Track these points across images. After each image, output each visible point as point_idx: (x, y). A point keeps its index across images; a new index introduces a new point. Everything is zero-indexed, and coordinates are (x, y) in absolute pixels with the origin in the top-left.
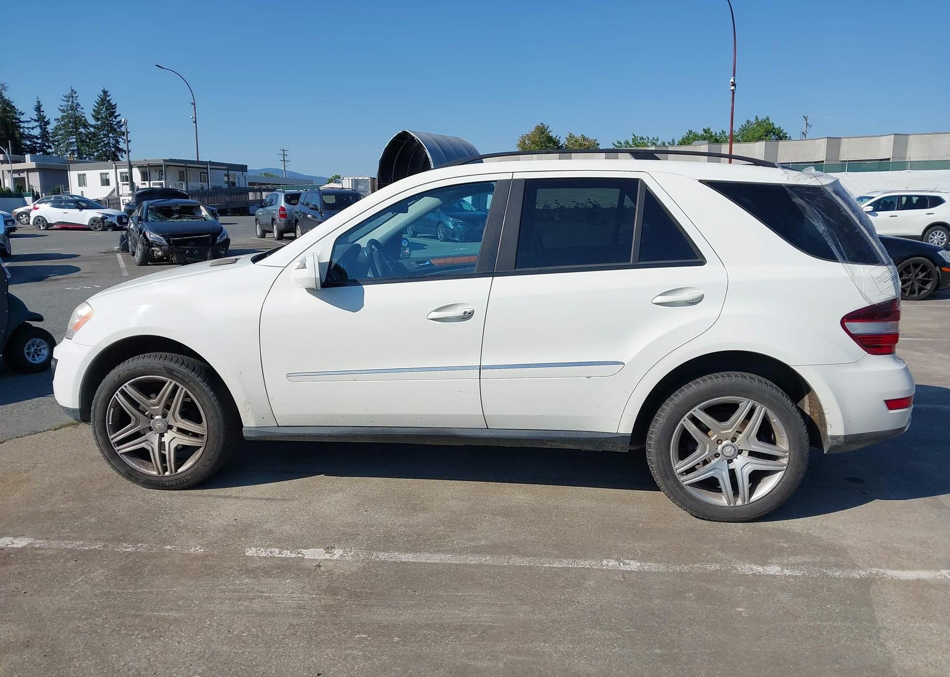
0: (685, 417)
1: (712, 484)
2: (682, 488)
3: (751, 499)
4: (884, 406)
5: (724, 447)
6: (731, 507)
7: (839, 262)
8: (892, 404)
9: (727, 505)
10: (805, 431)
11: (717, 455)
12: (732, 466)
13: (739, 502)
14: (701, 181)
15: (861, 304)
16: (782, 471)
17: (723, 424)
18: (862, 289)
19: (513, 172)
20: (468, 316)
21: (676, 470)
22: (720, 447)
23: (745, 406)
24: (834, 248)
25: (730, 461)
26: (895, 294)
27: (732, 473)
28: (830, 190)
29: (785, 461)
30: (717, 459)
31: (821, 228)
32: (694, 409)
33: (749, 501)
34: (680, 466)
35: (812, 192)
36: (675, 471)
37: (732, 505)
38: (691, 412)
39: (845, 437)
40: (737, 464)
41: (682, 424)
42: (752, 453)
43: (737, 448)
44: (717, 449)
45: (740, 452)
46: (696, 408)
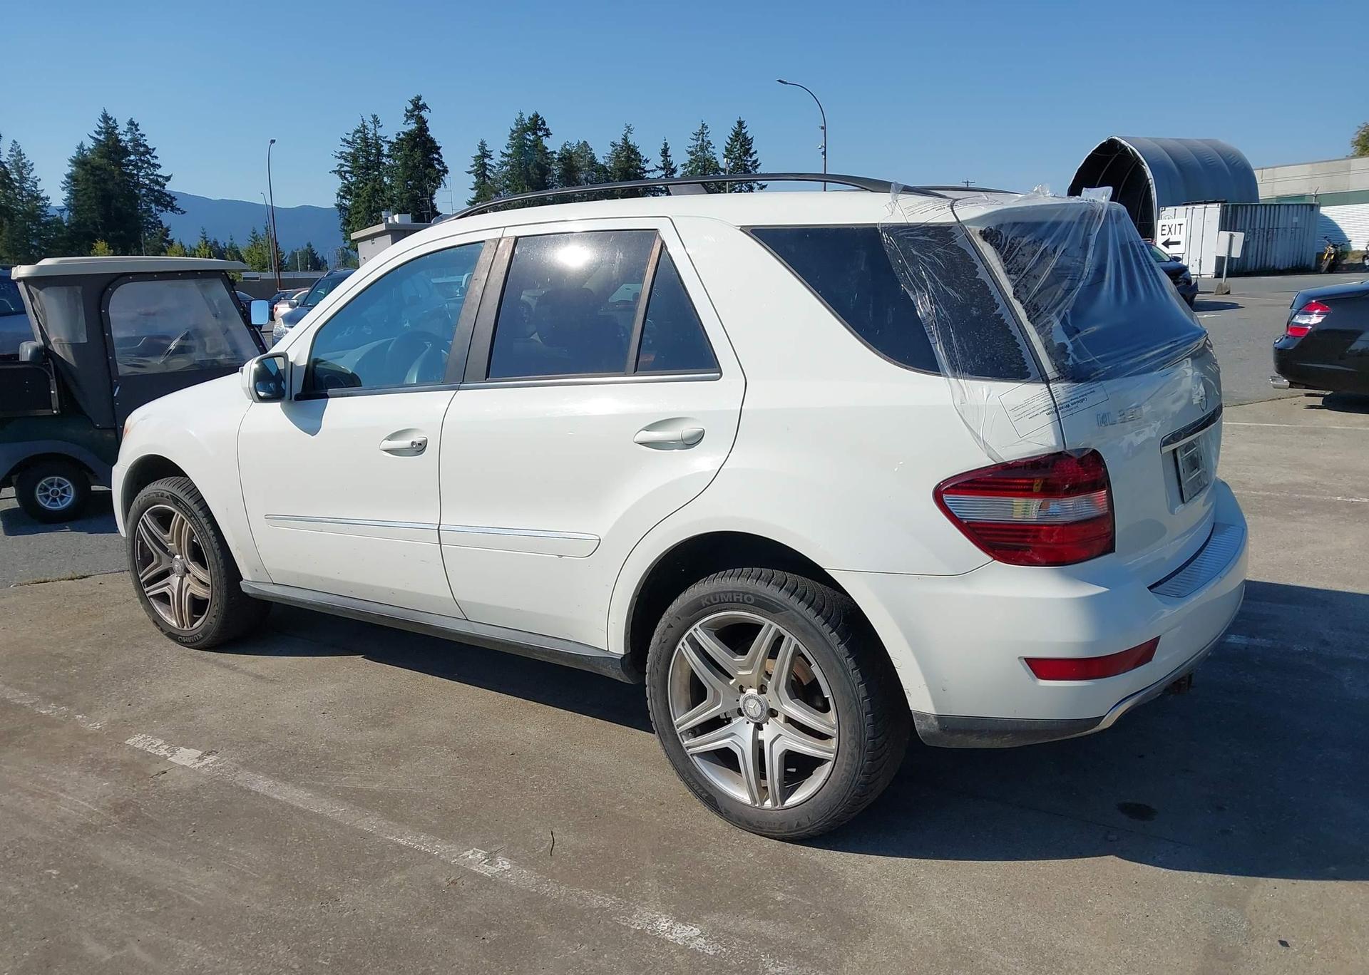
0: (684, 640)
1: (726, 758)
2: (686, 759)
3: (787, 802)
4: (1025, 673)
5: (746, 699)
6: (756, 808)
8: (1043, 668)
9: (750, 803)
10: (863, 693)
11: (740, 713)
12: (759, 736)
13: (768, 804)
14: (742, 228)
15: (978, 460)
16: (830, 761)
17: (740, 659)
18: (979, 428)
19: (505, 227)
20: (420, 448)
21: (678, 726)
22: (742, 697)
23: (770, 628)
25: (759, 727)
26: (1054, 444)
27: (759, 748)
28: (974, 230)
29: (833, 744)
30: (741, 718)
31: (923, 307)
32: (694, 627)
33: (783, 803)
34: (685, 720)
35: (930, 237)
36: (676, 727)
37: (757, 805)
38: (691, 631)
39: (940, 718)
40: (766, 735)
41: (680, 649)
42: (789, 720)
43: (768, 706)
44: (738, 700)
45: (773, 713)
46: (697, 626)
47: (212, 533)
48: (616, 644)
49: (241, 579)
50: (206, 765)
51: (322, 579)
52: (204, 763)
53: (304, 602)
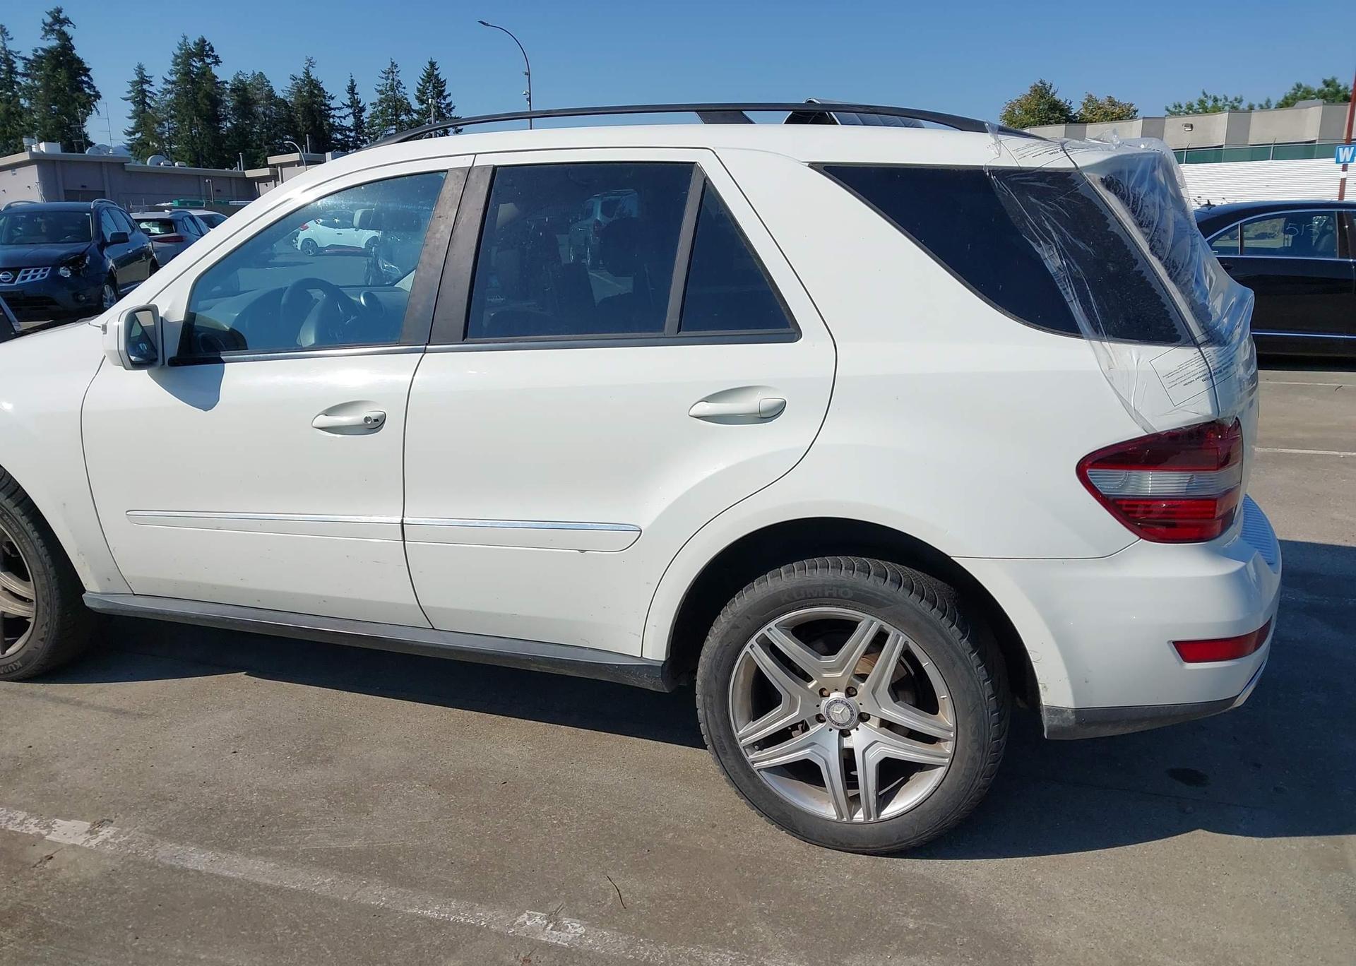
0: (753, 641)
1: (807, 772)
2: (751, 774)
3: (883, 813)
4: (1172, 656)
5: (831, 704)
6: (845, 823)
7: (1082, 338)
8: (1190, 650)
9: (836, 818)
10: (989, 691)
11: (819, 718)
12: (847, 743)
13: (859, 816)
14: (813, 165)
15: (1127, 431)
16: (943, 766)
17: (826, 660)
18: (1129, 396)
19: (476, 154)
20: (375, 425)
21: (741, 740)
22: (824, 702)
23: (867, 627)
24: (1076, 309)
25: (844, 733)
26: (1210, 412)
27: (848, 759)
28: (1094, 179)
29: (948, 748)
30: (820, 725)
31: (1053, 262)
32: (768, 627)
33: (878, 816)
34: (748, 732)
35: (1048, 183)
36: (738, 741)
37: (845, 819)
38: (764, 631)
39: (1078, 712)
40: (857, 740)
41: (747, 652)
42: (886, 724)
43: (858, 710)
44: (818, 706)
45: (863, 718)
46: (772, 625)
47: (36, 534)
48: (655, 649)
49: (84, 591)
50: (106, 842)
51: (214, 587)
52: (100, 839)
53: (186, 616)
